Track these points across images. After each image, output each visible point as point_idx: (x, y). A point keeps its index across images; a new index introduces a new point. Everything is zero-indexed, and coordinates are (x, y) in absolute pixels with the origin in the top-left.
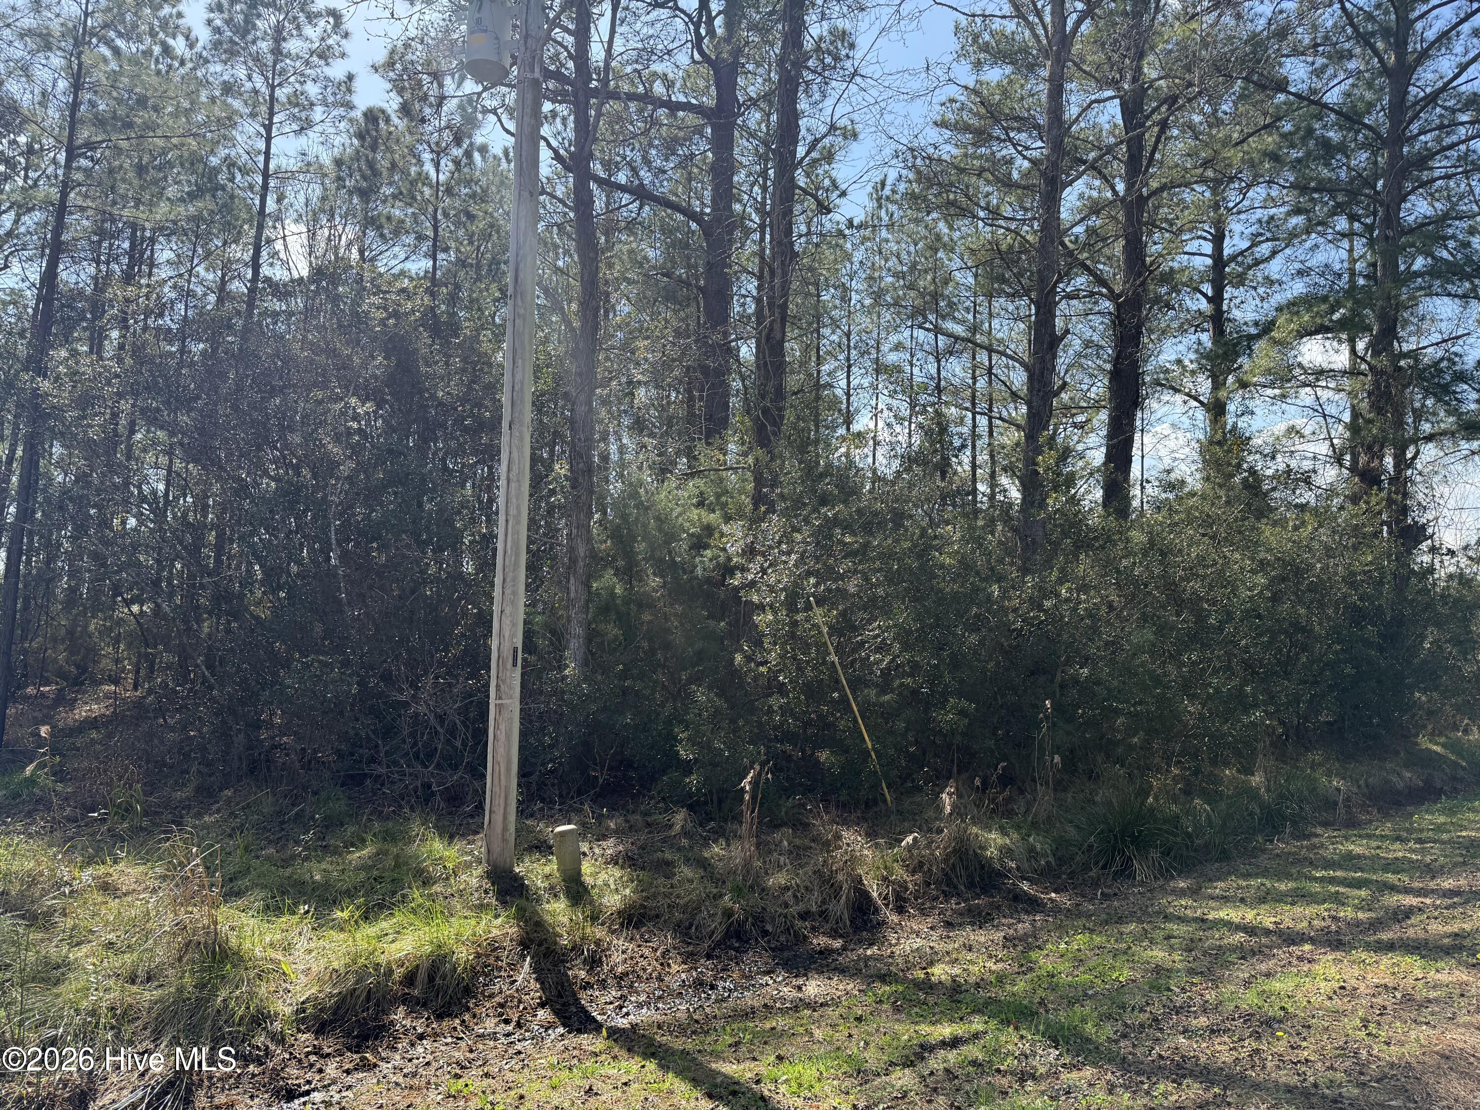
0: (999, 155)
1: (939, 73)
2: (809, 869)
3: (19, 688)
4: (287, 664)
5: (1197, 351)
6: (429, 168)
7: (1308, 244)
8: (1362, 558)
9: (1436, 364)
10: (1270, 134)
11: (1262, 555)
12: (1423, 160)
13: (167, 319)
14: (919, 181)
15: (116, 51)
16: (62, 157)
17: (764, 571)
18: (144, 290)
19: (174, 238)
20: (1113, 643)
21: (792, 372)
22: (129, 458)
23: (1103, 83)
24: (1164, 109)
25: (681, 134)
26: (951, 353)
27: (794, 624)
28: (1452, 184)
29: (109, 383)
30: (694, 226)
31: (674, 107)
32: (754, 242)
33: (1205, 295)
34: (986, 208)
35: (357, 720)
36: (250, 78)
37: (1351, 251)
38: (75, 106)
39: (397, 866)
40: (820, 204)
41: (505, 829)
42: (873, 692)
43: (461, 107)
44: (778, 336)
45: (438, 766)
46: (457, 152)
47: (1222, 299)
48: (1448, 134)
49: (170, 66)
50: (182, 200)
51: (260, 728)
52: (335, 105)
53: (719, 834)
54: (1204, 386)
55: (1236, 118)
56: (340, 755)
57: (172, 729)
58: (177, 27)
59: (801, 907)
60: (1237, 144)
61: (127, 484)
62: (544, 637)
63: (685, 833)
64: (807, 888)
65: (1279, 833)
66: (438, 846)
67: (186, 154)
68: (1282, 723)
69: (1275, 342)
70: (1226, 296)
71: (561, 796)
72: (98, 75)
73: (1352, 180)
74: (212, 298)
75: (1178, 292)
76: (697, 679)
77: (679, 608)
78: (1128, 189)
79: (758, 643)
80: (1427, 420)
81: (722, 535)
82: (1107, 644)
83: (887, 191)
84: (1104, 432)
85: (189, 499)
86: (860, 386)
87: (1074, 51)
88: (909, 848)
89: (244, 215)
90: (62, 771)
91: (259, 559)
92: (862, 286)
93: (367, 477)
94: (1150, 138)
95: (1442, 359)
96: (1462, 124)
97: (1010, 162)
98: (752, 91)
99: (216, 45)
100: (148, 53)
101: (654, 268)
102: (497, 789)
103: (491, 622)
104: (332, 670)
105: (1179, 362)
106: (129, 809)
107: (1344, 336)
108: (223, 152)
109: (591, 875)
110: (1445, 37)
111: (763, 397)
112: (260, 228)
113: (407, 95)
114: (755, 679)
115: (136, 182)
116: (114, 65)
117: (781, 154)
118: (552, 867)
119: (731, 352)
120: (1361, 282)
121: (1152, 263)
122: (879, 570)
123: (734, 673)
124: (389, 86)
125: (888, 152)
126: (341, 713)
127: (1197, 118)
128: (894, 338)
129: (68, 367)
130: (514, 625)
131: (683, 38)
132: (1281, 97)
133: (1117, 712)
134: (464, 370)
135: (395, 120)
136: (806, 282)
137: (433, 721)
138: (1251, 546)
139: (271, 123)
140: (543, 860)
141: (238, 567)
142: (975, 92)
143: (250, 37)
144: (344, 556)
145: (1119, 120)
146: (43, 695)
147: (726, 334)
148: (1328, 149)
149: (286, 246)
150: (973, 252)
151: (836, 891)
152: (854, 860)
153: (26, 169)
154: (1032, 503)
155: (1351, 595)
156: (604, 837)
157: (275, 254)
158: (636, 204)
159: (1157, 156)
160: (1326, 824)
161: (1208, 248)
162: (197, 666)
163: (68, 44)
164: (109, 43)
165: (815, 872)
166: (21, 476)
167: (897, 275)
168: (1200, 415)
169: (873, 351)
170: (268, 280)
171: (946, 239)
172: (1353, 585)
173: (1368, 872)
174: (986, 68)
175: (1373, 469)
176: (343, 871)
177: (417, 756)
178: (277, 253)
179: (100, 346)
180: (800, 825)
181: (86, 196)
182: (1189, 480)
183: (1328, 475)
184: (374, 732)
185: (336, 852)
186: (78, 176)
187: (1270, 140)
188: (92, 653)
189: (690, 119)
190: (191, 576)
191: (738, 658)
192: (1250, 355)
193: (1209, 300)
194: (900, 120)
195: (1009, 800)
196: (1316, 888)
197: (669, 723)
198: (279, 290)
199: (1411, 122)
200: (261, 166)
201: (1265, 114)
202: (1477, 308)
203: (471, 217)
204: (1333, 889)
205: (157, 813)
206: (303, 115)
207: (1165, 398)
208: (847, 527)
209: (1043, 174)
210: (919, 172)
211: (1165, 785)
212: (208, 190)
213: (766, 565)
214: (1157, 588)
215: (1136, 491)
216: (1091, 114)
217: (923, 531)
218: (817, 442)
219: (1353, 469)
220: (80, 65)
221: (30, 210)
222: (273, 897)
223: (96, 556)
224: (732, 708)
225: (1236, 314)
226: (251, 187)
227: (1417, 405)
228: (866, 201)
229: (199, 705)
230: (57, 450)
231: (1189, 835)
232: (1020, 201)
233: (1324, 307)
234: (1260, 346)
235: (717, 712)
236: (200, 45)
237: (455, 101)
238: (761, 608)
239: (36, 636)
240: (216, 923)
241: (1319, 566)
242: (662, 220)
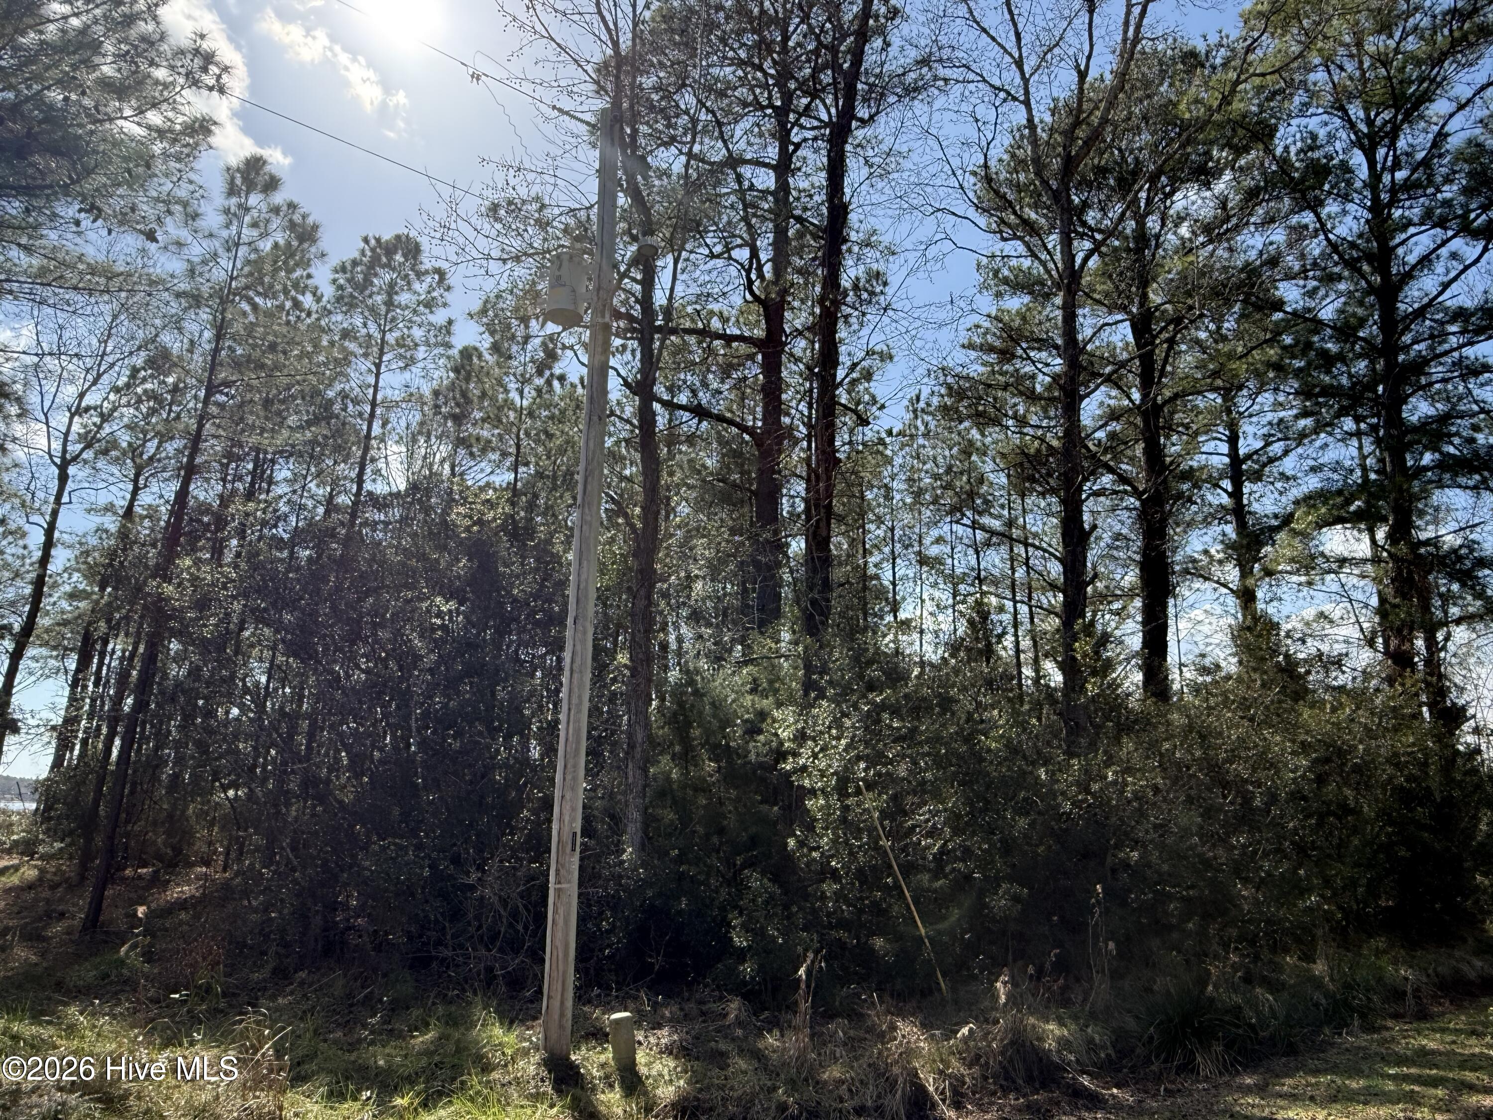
0: (1022, 371)
1: (963, 305)
2: (864, 1062)
3: (118, 870)
4: (365, 848)
5: (1222, 542)
6: (514, 396)
7: (1318, 443)
8: (1404, 739)
9: (1454, 551)
10: (1272, 347)
11: (1302, 737)
12: (1420, 366)
13: (280, 530)
14: (950, 395)
15: (255, 307)
16: (202, 394)
17: (815, 756)
18: (262, 506)
19: (292, 460)
20: (1161, 826)
21: (840, 564)
22: (236, 653)
23: (1112, 309)
24: (1171, 328)
25: (735, 361)
26: (989, 545)
27: (846, 809)
28: (1450, 387)
29: (225, 587)
30: (747, 437)
31: (729, 339)
32: (802, 449)
33: (1225, 491)
34: (1015, 417)
35: (427, 902)
36: (365, 325)
37: (1360, 448)
38: (216, 351)
39: (458, 1051)
40: (859, 417)
41: (562, 1015)
42: (925, 878)
43: (544, 344)
44: (824, 534)
45: (501, 950)
46: (539, 382)
47: (1242, 494)
48: (1440, 343)
49: (298, 317)
50: (301, 427)
51: (336, 910)
52: (436, 345)
53: (773, 1024)
54: (1232, 574)
55: (1239, 335)
56: (410, 938)
57: (256, 911)
58: (306, 286)
59: (856, 1102)
60: (1241, 357)
61: (233, 676)
62: (603, 822)
63: (739, 1023)
64: (862, 1082)
65: (1347, 1026)
66: (498, 1031)
67: (307, 389)
68: (1340, 908)
69: (1295, 533)
70: (1245, 490)
71: (617, 983)
72: (237, 327)
73: (1354, 385)
74: (321, 510)
75: (1200, 488)
76: (750, 864)
77: (733, 793)
78: (1145, 397)
79: (810, 827)
80: (1455, 604)
81: (774, 721)
82: (1156, 827)
83: (922, 404)
84: (1139, 618)
85: (288, 690)
86: (905, 578)
87: (1083, 282)
88: (965, 1040)
89: (353, 439)
90: (150, 952)
91: (347, 748)
92: (903, 486)
93: (447, 669)
94: (1159, 353)
95: (1461, 547)
96: (1454, 334)
97: (1033, 377)
98: (798, 324)
99: (339, 299)
100: (281, 307)
101: (711, 474)
102: (554, 974)
103: (552, 806)
104: (407, 854)
105: (1206, 552)
106: (208, 989)
107: (1363, 526)
108: (338, 387)
109: (646, 1065)
110: (1426, 261)
111: (811, 590)
112: (367, 449)
113: (497, 337)
114: (808, 864)
115: (262, 413)
116: (252, 318)
117: (823, 377)
118: (608, 1055)
119: (782, 547)
120: (1373, 476)
121: (1172, 463)
122: (928, 754)
123: (787, 857)
124: (483, 329)
125: (922, 371)
126: (413, 895)
127: (1203, 335)
128: (935, 533)
129: (191, 574)
130: (573, 809)
131: (737, 282)
132: (1278, 316)
133: (1170, 897)
134: (537, 570)
135: (487, 356)
136: (849, 485)
137: (498, 906)
138: (1290, 728)
139: (381, 361)
140: (599, 1049)
141: (327, 754)
142: (998, 319)
143: (367, 292)
144: (423, 744)
145: (1130, 338)
146: (140, 877)
147: (776, 532)
148: (1327, 361)
149: (387, 464)
150: (1003, 456)
151: (892, 1084)
152: (910, 1053)
153: (170, 405)
154: (1073, 690)
155: (1396, 777)
156: (659, 1026)
157: (378, 472)
158: (696, 421)
159: (1169, 368)
160: (1397, 1016)
161: (1224, 448)
162: (282, 848)
163: (215, 303)
164: (250, 300)
165: (870, 1065)
166: (140, 672)
167: (936, 477)
168: (1232, 602)
169: (916, 544)
170: (370, 493)
171: (979, 444)
172: (1397, 766)
173: (1444, 1069)
174: (1006, 297)
175: (1405, 652)
176: (406, 1056)
177: (481, 938)
178: (379, 470)
179: (221, 553)
180: (855, 1016)
181: (219, 426)
182: (1223, 664)
183: (1363, 658)
184: (442, 914)
185: (400, 1036)
186: (213, 410)
187: (1272, 352)
188: (187, 836)
189: (742, 348)
190: (285, 763)
191: (791, 842)
192: (1273, 545)
193: (1230, 495)
194: (929, 346)
195: (1065, 989)
196: (1390, 1086)
197: (723, 909)
198: (379, 502)
199: (1402, 333)
200: (370, 397)
201: (1265, 330)
202: (1488, 498)
203: (550, 436)
204: (1407, 1088)
205: (234, 995)
206: (408, 355)
207: (1197, 584)
208: (895, 712)
209: (1062, 388)
210: (949, 387)
211: (1224, 974)
212: (324, 418)
213: (817, 750)
214: (1201, 770)
215: (1174, 675)
216: (1104, 335)
217: (970, 715)
218: (865, 629)
219: (1386, 653)
220: (223, 319)
221: (172, 438)
222: (338, 1082)
223: (199, 744)
224: (786, 893)
225: (1256, 507)
226: (360, 415)
227: (1443, 589)
228: (903, 412)
229: (282, 887)
230: (174, 646)
231: (1252, 1027)
232: (1045, 411)
233: (1339, 500)
234: (1282, 537)
235: (772, 897)
236: (325, 299)
237: (538, 341)
238: (813, 792)
239: (139, 820)
240: (281, 1108)
241: (1361, 747)
242: (718, 433)
